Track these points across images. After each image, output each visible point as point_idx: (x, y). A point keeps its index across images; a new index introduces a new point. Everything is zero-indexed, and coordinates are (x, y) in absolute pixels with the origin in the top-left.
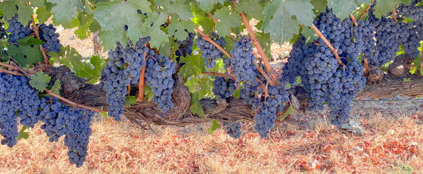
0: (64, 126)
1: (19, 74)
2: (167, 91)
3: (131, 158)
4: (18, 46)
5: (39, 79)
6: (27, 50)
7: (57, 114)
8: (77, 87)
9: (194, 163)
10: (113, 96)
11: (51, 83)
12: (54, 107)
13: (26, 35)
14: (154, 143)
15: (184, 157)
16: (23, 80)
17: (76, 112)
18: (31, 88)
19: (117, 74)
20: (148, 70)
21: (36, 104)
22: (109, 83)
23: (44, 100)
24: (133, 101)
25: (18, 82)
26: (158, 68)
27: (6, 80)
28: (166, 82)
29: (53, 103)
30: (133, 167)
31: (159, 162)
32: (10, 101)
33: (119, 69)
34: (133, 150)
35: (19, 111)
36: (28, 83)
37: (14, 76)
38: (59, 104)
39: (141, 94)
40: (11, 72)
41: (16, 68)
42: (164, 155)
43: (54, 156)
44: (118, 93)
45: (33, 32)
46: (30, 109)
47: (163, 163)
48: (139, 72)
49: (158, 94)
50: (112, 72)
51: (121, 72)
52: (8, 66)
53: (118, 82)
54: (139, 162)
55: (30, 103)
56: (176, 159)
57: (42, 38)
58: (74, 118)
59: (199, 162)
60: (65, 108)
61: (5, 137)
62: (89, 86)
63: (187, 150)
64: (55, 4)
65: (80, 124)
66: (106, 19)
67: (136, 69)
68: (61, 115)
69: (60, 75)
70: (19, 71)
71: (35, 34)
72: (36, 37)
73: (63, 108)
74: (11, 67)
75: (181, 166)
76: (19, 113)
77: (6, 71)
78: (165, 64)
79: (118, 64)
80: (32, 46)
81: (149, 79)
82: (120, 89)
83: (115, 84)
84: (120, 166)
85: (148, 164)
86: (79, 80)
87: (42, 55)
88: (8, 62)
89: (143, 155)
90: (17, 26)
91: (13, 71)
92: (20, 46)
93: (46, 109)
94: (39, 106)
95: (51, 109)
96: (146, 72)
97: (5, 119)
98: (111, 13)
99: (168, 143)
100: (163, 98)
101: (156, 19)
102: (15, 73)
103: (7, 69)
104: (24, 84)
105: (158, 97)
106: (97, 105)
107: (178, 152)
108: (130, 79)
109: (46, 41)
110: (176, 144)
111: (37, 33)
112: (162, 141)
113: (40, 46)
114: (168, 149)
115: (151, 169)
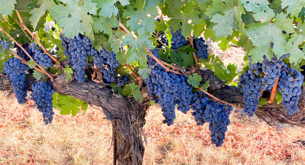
0: (211, 116)
1: (180, 74)
2: (295, 98)
3: (235, 142)
4: (177, 52)
5: (194, 79)
6: (184, 56)
7: (205, 106)
8: (219, 87)
9: (286, 151)
10: (250, 97)
11: (202, 83)
12: (204, 101)
13: (184, 45)
14: (253, 132)
15: (278, 146)
16: (183, 78)
17: (220, 106)
18: (188, 84)
19: (254, 80)
20: (281, 80)
21: (191, 97)
22: (247, 87)
23: (196, 94)
24: (264, 102)
25: (179, 79)
26: (291, 79)
27: (171, 77)
28: (296, 91)
29: (203, 97)
30: (237, 148)
31: (257, 147)
32: (172, 93)
33: (256, 76)
34: (237, 135)
35: (177, 101)
36: (186, 81)
37: (176, 75)
38: (207, 99)
39: (272, 98)
40: (174, 72)
41: (177, 69)
42: (262, 143)
43: (178, 132)
44: (254, 96)
45: (189, 42)
46: (186, 100)
47: (261, 149)
48: (274, 81)
49: (287, 99)
50: (250, 79)
51: (257, 79)
52: (172, 67)
53: (255, 86)
54: (242, 145)
55: (186, 96)
56: (272, 147)
57: (195, 47)
58: (219, 110)
59: (291, 152)
60: (211, 102)
61: (166, 118)
62: (227, 87)
63: (281, 141)
64: (216, 24)
65: (222, 115)
66: (256, 37)
67: (272, 78)
68: (208, 107)
69: (207, 76)
70: (180, 72)
71: (190, 44)
72: (191, 47)
73: (209, 102)
74: (174, 68)
75: (276, 153)
76: (177, 102)
77: (171, 71)
78: (296, 77)
79: (257, 73)
80: (188, 53)
81: (282, 87)
82: (255, 92)
83: (252, 89)
84: (227, 146)
85: (249, 148)
86: (221, 82)
87: (194, 60)
88: (172, 64)
89: (245, 140)
90: (179, 38)
91: (176, 70)
92: (179, 52)
93: (198, 102)
94: (192, 98)
95: (201, 102)
96: (279, 81)
97: (168, 105)
98: (260, 33)
99: (265, 133)
100: (292, 103)
101: (296, 39)
102: (177, 73)
103: (171, 69)
104: (183, 81)
105: (286, 102)
106: (233, 102)
107: (274, 142)
108: (267, 86)
109: (198, 50)
110: (272, 135)
111: (192, 44)
112: (260, 131)
113: (194, 53)
114: (265, 138)
115: (251, 152)
